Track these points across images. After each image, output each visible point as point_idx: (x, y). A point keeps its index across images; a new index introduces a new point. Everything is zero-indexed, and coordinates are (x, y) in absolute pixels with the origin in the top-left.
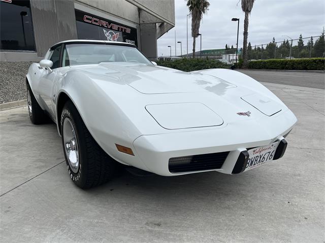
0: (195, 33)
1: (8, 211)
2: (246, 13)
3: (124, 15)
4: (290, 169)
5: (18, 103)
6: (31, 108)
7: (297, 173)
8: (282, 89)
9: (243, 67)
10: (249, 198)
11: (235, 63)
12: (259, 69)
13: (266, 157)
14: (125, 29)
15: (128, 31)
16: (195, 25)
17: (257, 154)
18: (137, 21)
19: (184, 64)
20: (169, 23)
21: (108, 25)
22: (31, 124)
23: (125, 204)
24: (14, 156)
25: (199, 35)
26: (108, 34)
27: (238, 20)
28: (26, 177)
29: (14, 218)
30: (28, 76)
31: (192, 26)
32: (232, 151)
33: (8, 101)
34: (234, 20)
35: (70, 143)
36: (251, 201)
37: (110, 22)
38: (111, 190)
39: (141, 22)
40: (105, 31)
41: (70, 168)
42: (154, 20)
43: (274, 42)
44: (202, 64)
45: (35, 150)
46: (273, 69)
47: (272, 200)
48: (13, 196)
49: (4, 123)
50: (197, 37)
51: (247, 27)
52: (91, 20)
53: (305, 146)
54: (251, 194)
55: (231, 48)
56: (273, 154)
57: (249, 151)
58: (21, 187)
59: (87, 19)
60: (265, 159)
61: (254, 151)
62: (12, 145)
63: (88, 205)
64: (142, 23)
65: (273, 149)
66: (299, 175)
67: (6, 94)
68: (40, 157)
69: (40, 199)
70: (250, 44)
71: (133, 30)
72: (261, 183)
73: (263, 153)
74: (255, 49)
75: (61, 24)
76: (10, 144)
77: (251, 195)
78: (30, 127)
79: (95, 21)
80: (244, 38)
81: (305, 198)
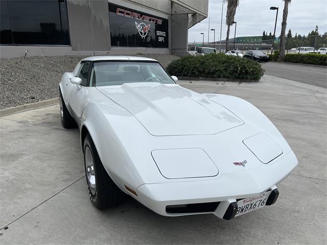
0: (230, 21)
1: (37, 226)
2: (286, 2)
3: (156, 6)
4: (291, 203)
5: (52, 101)
6: (62, 112)
7: (297, 208)
8: (314, 92)
9: (278, 60)
10: (243, 235)
11: (270, 55)
12: (296, 62)
13: (257, 204)
14: (156, 21)
15: (160, 22)
16: (231, 12)
17: (248, 203)
18: (169, 12)
19: (213, 61)
20: (202, 14)
21: (140, 17)
22: (62, 128)
23: (132, 229)
24: (45, 165)
25: (235, 23)
26: (139, 26)
27: (277, 9)
28: (53, 190)
29: (42, 234)
30: (61, 85)
31: (227, 13)
32: (223, 202)
33: (43, 99)
34: (273, 8)
35: (90, 167)
36: (243, 238)
37: (142, 14)
38: (122, 212)
39: (173, 13)
40: (136, 23)
41: (89, 188)
42: (186, 11)
43: (317, 30)
44: (231, 61)
45: (63, 160)
46: (310, 64)
47: (264, 239)
48: (42, 210)
49: (39, 125)
50: (232, 25)
51: (286, 17)
52: (123, 13)
53: (315, 176)
54: (246, 229)
55: (268, 35)
56: (265, 201)
57: (239, 202)
58: (48, 201)
59: (120, 12)
60: (257, 206)
61: (244, 201)
62: (44, 153)
63: (101, 226)
64: (175, 13)
65: (266, 197)
66: (298, 212)
67: (42, 91)
68: (67, 168)
69: (63, 216)
70: (290, 31)
71: (165, 21)
72: (258, 218)
73: (254, 201)
74: (296, 36)
75: (95, 18)
76: (43, 151)
77: (246, 231)
78: (60, 131)
79: (127, 14)
80: (282, 28)
81: (295, 239)
